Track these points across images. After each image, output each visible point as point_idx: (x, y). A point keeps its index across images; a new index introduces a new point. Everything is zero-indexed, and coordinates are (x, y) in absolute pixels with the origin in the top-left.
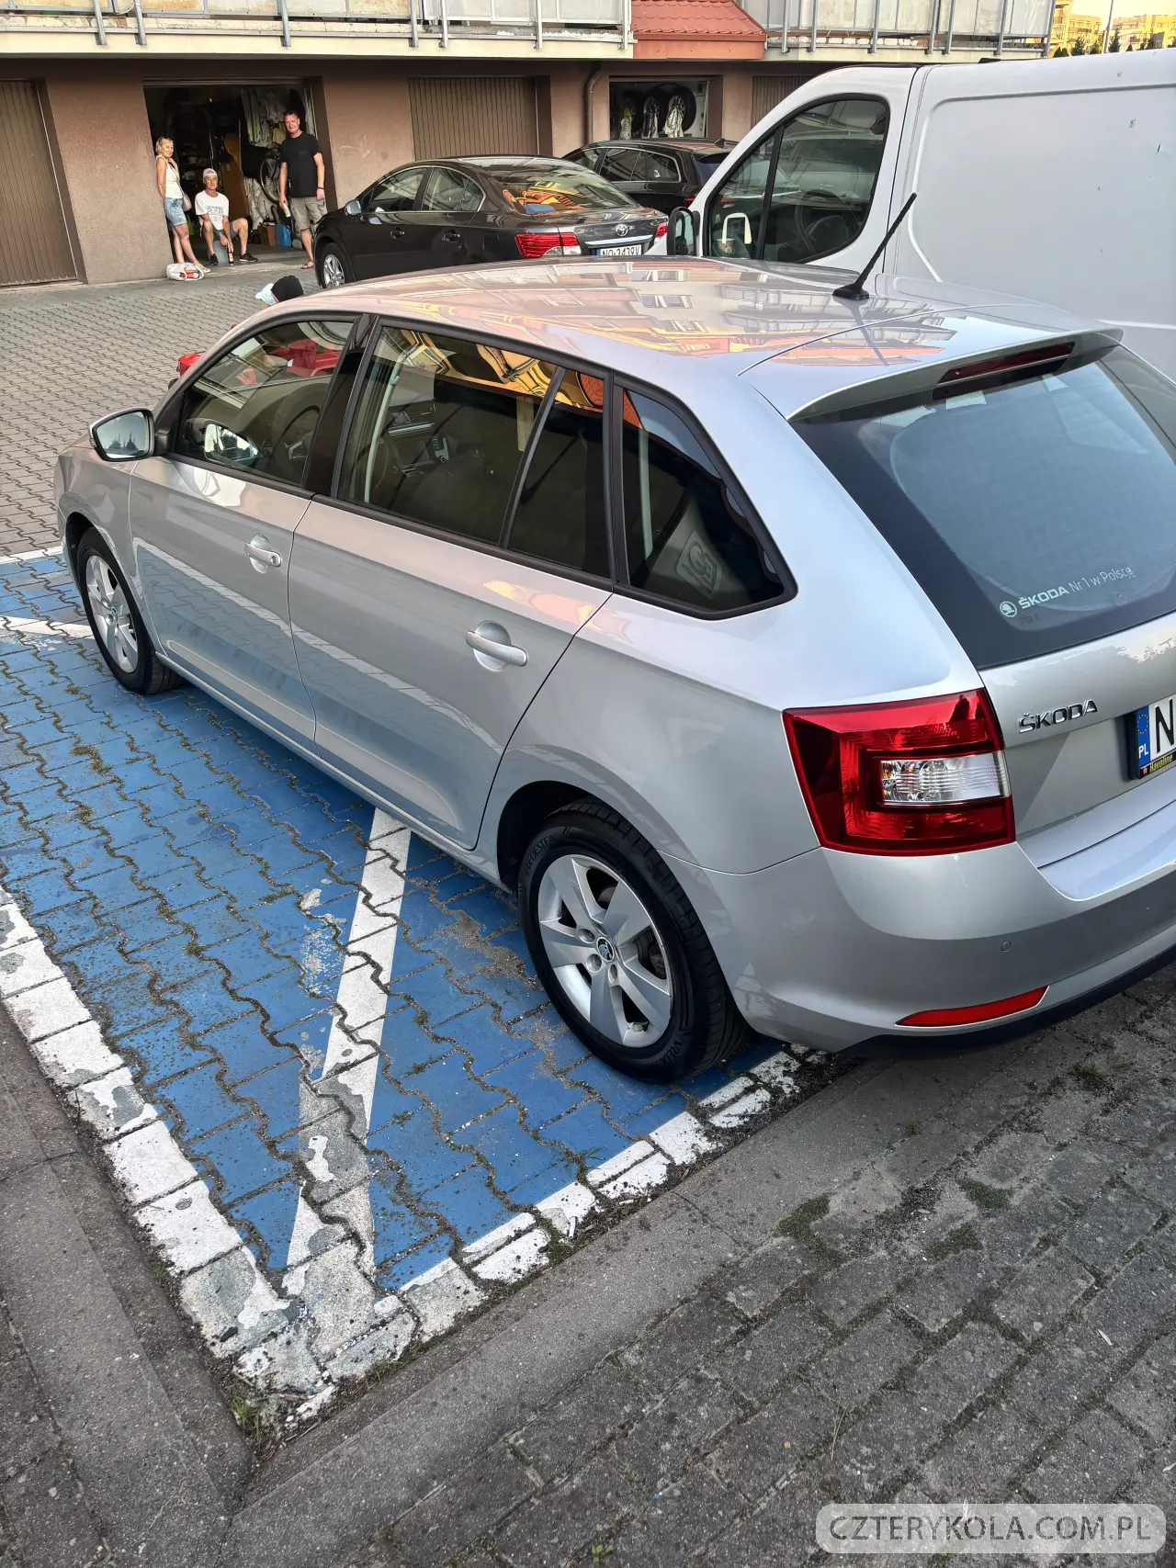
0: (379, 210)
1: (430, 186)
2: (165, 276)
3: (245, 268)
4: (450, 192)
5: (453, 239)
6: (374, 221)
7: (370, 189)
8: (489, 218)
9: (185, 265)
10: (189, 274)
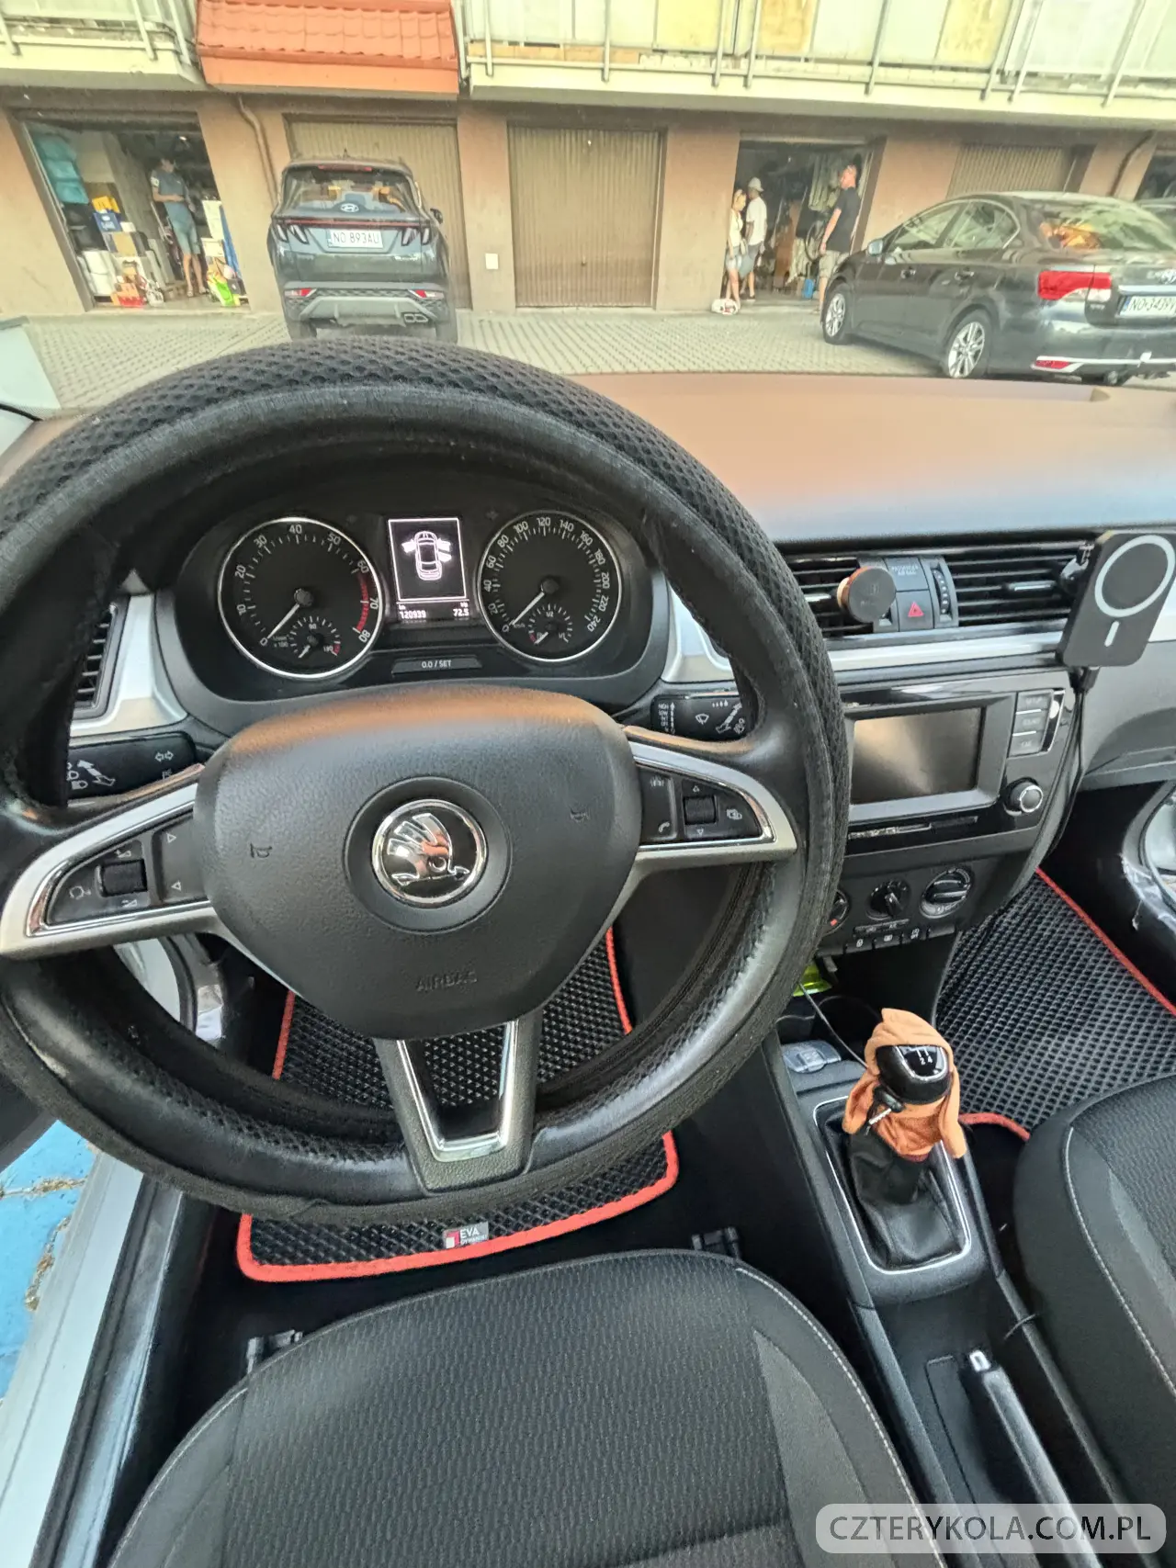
0: (898, 250)
1: (955, 226)
2: (710, 309)
4: (978, 232)
6: (889, 261)
7: (896, 230)
8: (1006, 256)
9: (728, 302)
10: (727, 309)
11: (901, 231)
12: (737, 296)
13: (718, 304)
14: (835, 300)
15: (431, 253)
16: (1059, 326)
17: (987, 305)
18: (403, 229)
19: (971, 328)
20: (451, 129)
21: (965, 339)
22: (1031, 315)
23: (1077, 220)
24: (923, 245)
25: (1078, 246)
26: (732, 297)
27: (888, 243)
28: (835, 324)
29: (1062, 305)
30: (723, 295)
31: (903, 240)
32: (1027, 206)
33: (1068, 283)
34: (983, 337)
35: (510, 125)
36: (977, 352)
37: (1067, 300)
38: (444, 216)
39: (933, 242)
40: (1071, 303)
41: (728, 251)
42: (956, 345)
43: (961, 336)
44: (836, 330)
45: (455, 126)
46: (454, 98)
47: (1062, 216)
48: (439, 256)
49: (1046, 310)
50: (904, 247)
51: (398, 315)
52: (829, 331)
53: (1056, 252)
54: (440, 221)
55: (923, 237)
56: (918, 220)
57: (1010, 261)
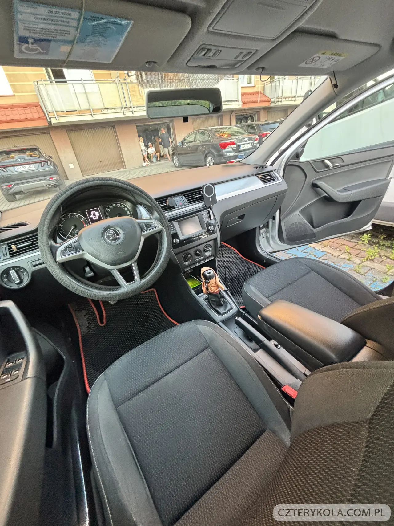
0: (185, 144)
1: (197, 137)
2: (142, 166)
3: (159, 163)
4: (202, 137)
5: (203, 147)
6: (184, 147)
7: (183, 140)
8: (212, 141)
9: (146, 163)
10: (147, 165)
11: (185, 139)
12: (148, 161)
13: (144, 164)
14: (175, 157)
15: (52, 167)
16: (229, 154)
17: (210, 152)
18: (41, 163)
19: (209, 158)
20: (48, 135)
21: (209, 161)
22: (221, 153)
23: (224, 132)
24: (192, 142)
25: (226, 137)
26: (147, 162)
27: (182, 143)
28: (177, 163)
29: (227, 149)
30: (145, 162)
31: (186, 141)
32: (211, 130)
33: (226, 145)
34: (213, 160)
35: (67, 131)
36: (213, 163)
37: (228, 148)
38: (53, 156)
39: (193, 140)
40: (228, 149)
41: (142, 151)
42: (208, 162)
43: (208, 160)
44: (178, 164)
45: (49, 133)
46: (47, 127)
47: (220, 131)
48: (54, 167)
49: (224, 151)
50: (187, 143)
51: (45, 186)
52: (176, 165)
53: (221, 139)
54: (52, 158)
55: (191, 140)
56: (188, 136)
57: (213, 142)
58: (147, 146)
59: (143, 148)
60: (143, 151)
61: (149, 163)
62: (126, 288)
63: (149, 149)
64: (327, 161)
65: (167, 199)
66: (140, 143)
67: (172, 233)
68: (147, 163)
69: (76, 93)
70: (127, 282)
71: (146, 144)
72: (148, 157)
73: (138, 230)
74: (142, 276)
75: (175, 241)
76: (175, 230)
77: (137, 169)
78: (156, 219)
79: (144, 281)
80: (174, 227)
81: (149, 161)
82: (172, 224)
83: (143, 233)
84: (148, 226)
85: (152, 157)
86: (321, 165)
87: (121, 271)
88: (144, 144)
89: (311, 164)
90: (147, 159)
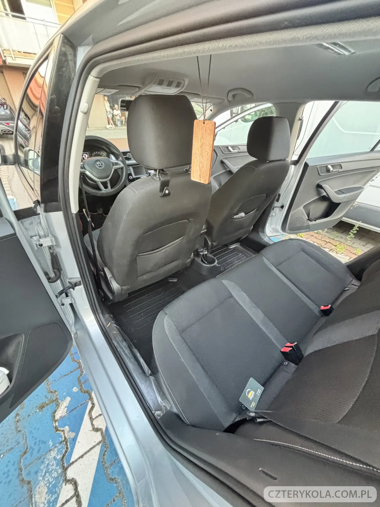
9: (110, 126)
10: (111, 127)
13: (108, 126)
26: (112, 124)
30: (109, 124)
35: (23, 73)
41: (107, 112)
45: (2, 73)
46: (0, 65)
58: (112, 108)
59: (108, 109)
60: (109, 113)
61: (114, 126)
62: (104, 191)
63: (114, 111)
64: (230, 148)
65: (127, 154)
66: (105, 102)
67: (128, 172)
68: (112, 126)
69: (36, 34)
70: (105, 188)
71: (111, 105)
72: (112, 119)
73: (111, 165)
74: (112, 187)
75: (130, 177)
76: (131, 171)
77: (100, 130)
78: (121, 161)
79: (113, 190)
80: (130, 170)
81: (114, 124)
82: (129, 168)
83: (114, 167)
84: (117, 164)
85: (116, 121)
86: (226, 149)
87: (102, 183)
88: (109, 105)
89: (220, 148)
90: (111, 121)
